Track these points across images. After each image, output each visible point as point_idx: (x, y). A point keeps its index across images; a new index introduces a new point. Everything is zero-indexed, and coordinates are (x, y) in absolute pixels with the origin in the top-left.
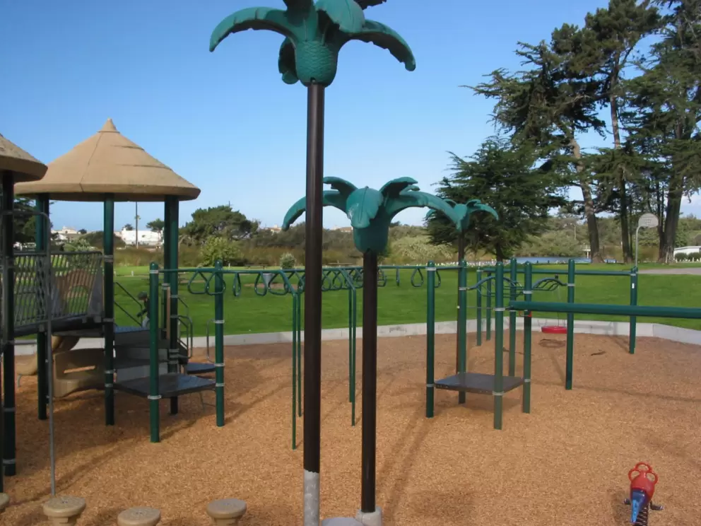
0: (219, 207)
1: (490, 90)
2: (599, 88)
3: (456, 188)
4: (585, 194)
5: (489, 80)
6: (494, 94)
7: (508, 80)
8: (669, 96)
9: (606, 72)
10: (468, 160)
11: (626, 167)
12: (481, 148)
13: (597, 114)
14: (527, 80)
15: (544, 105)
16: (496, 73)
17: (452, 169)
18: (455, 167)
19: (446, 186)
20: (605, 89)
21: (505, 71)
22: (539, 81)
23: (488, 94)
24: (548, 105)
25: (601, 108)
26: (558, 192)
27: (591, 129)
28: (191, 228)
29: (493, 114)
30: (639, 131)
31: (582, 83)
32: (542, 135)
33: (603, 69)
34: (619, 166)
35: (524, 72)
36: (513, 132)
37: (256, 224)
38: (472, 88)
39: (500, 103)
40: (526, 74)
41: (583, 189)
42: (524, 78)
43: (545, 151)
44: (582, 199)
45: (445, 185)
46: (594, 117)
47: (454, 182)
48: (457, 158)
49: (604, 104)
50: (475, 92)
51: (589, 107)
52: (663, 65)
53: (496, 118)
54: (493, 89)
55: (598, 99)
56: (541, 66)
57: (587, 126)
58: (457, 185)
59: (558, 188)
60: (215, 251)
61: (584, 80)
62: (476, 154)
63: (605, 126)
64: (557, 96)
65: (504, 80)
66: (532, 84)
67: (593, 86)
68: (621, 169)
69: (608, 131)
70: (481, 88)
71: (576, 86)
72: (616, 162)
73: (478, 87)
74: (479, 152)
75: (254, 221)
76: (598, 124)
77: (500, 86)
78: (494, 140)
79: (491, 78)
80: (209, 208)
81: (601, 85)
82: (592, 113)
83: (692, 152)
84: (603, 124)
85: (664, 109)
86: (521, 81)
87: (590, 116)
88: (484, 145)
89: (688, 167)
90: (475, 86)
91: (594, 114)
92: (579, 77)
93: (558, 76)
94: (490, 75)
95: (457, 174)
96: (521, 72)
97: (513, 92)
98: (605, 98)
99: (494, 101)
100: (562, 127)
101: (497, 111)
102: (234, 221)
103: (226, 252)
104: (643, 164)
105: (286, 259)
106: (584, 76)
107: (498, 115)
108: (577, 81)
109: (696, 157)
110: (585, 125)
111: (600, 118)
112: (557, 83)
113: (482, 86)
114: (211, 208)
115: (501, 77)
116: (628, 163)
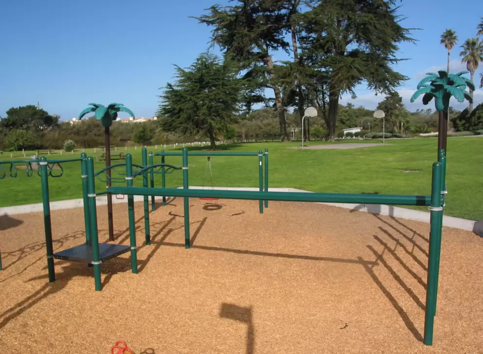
0: (27, 106)
1: (210, 20)
2: (285, 20)
3: (177, 91)
4: (276, 94)
5: (209, 13)
6: (212, 23)
7: (221, 13)
8: (327, 25)
9: (288, 8)
10: (187, 71)
11: (299, 75)
12: (196, 61)
13: (284, 37)
14: (233, 13)
15: (246, 31)
16: (213, 8)
17: (177, 77)
18: (179, 75)
19: (171, 90)
20: (288, 21)
21: (220, 6)
22: (241, 14)
23: (209, 23)
24: (248, 31)
25: (286, 34)
26: (257, 92)
27: (280, 48)
28: (5, 123)
29: (212, 37)
30: (309, 49)
31: (271, 15)
32: (244, 52)
33: (286, 6)
34: (295, 74)
35: (231, 7)
36: (225, 50)
37: (57, 119)
38: (197, 18)
39: (217, 30)
40: (232, 9)
41: (275, 90)
42: (231, 11)
43: (247, 63)
44: (274, 97)
45: (170, 88)
46: (282, 40)
47: (178, 86)
48: (179, 68)
49: (288, 31)
50: (200, 21)
51: (278, 33)
52: (324, 4)
53: (214, 39)
54: (212, 19)
55: (283, 27)
56: (243, 3)
57: (278, 46)
58: (179, 88)
59: (257, 89)
60: (17, 140)
61: (273, 14)
62: (192, 66)
63: (289, 46)
64: (255, 25)
65: (219, 13)
66: (237, 16)
67: (280, 18)
68: (296, 76)
69: (291, 50)
70: (204, 19)
71: (268, 18)
72: (293, 71)
73: (202, 18)
74: (195, 64)
75: (55, 116)
76: (284, 45)
77: (216, 17)
78: (205, 56)
79: (210, 11)
80: (20, 107)
81: (285, 18)
82: (281, 37)
83: (342, 64)
84: (287, 44)
85: (324, 34)
86: (229, 13)
87: (279, 39)
88: (198, 60)
89: (340, 75)
90: (199, 17)
91: (282, 38)
92: (270, 11)
93: (255, 10)
94: (209, 9)
95: (179, 81)
96: (229, 7)
97: (223, 21)
98: (288, 27)
99: (213, 27)
100: (259, 46)
101: (215, 35)
102: (39, 117)
103: (26, 140)
104: (311, 73)
105: (68, 144)
106: (273, 11)
107: (216, 38)
108: (269, 14)
109: (344, 68)
110: (276, 45)
111: (286, 40)
112: (254, 15)
113: (204, 17)
114: (21, 107)
115: (217, 11)
116: (301, 72)
